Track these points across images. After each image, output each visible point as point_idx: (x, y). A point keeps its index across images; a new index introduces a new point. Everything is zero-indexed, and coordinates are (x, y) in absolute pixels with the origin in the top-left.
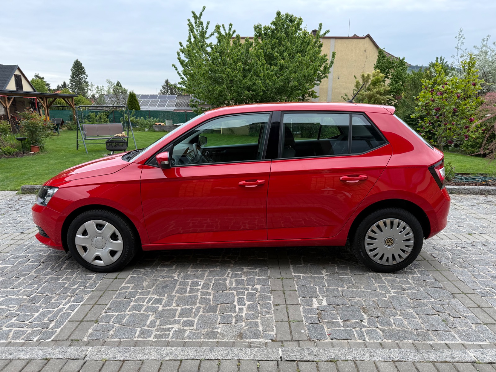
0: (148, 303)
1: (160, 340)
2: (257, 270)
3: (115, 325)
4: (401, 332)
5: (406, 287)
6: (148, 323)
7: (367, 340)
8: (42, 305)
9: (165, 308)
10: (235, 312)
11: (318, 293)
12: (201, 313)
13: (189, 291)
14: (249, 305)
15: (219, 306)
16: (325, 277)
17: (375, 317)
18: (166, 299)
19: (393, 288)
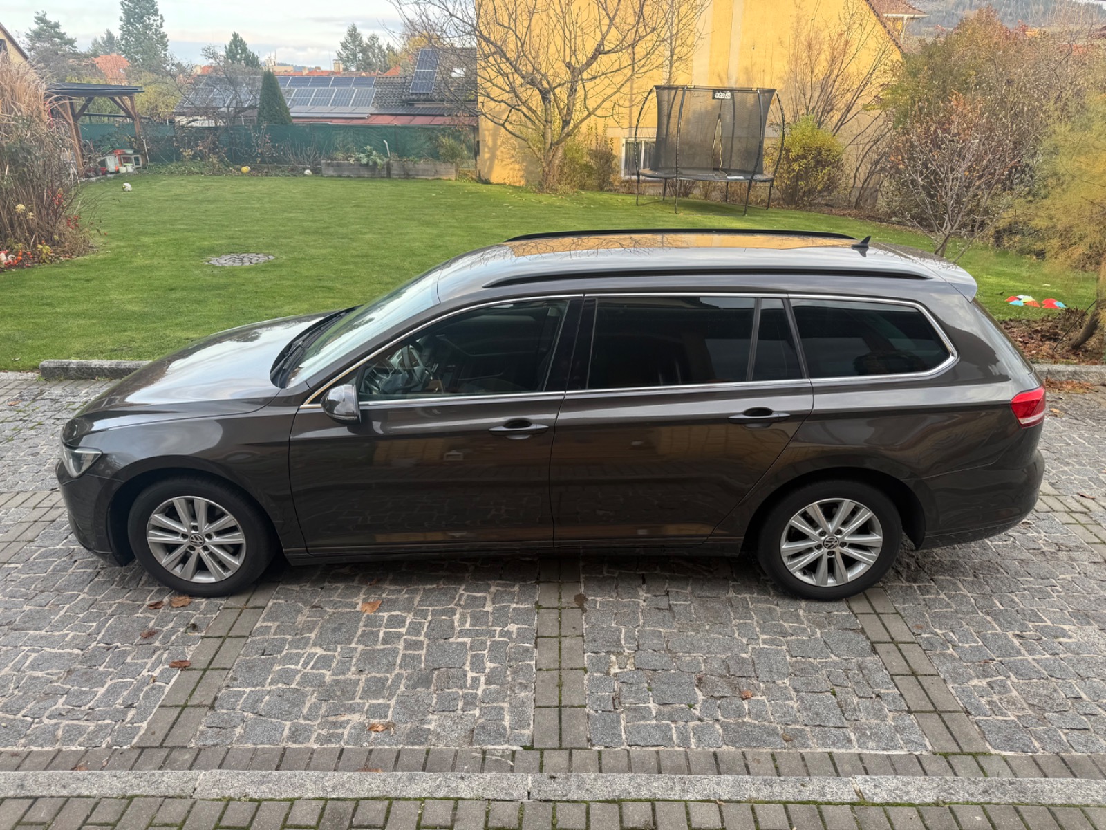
0: (305, 664)
1: (325, 746)
2: (516, 588)
3: (245, 714)
4: (757, 730)
5: (791, 627)
6: (305, 711)
7: (693, 746)
8: (111, 670)
9: (337, 678)
10: (465, 687)
11: (623, 642)
12: (402, 688)
13: (383, 639)
14: (493, 670)
15: (436, 672)
16: (643, 604)
17: (718, 698)
18: (339, 658)
19: (765, 630)
